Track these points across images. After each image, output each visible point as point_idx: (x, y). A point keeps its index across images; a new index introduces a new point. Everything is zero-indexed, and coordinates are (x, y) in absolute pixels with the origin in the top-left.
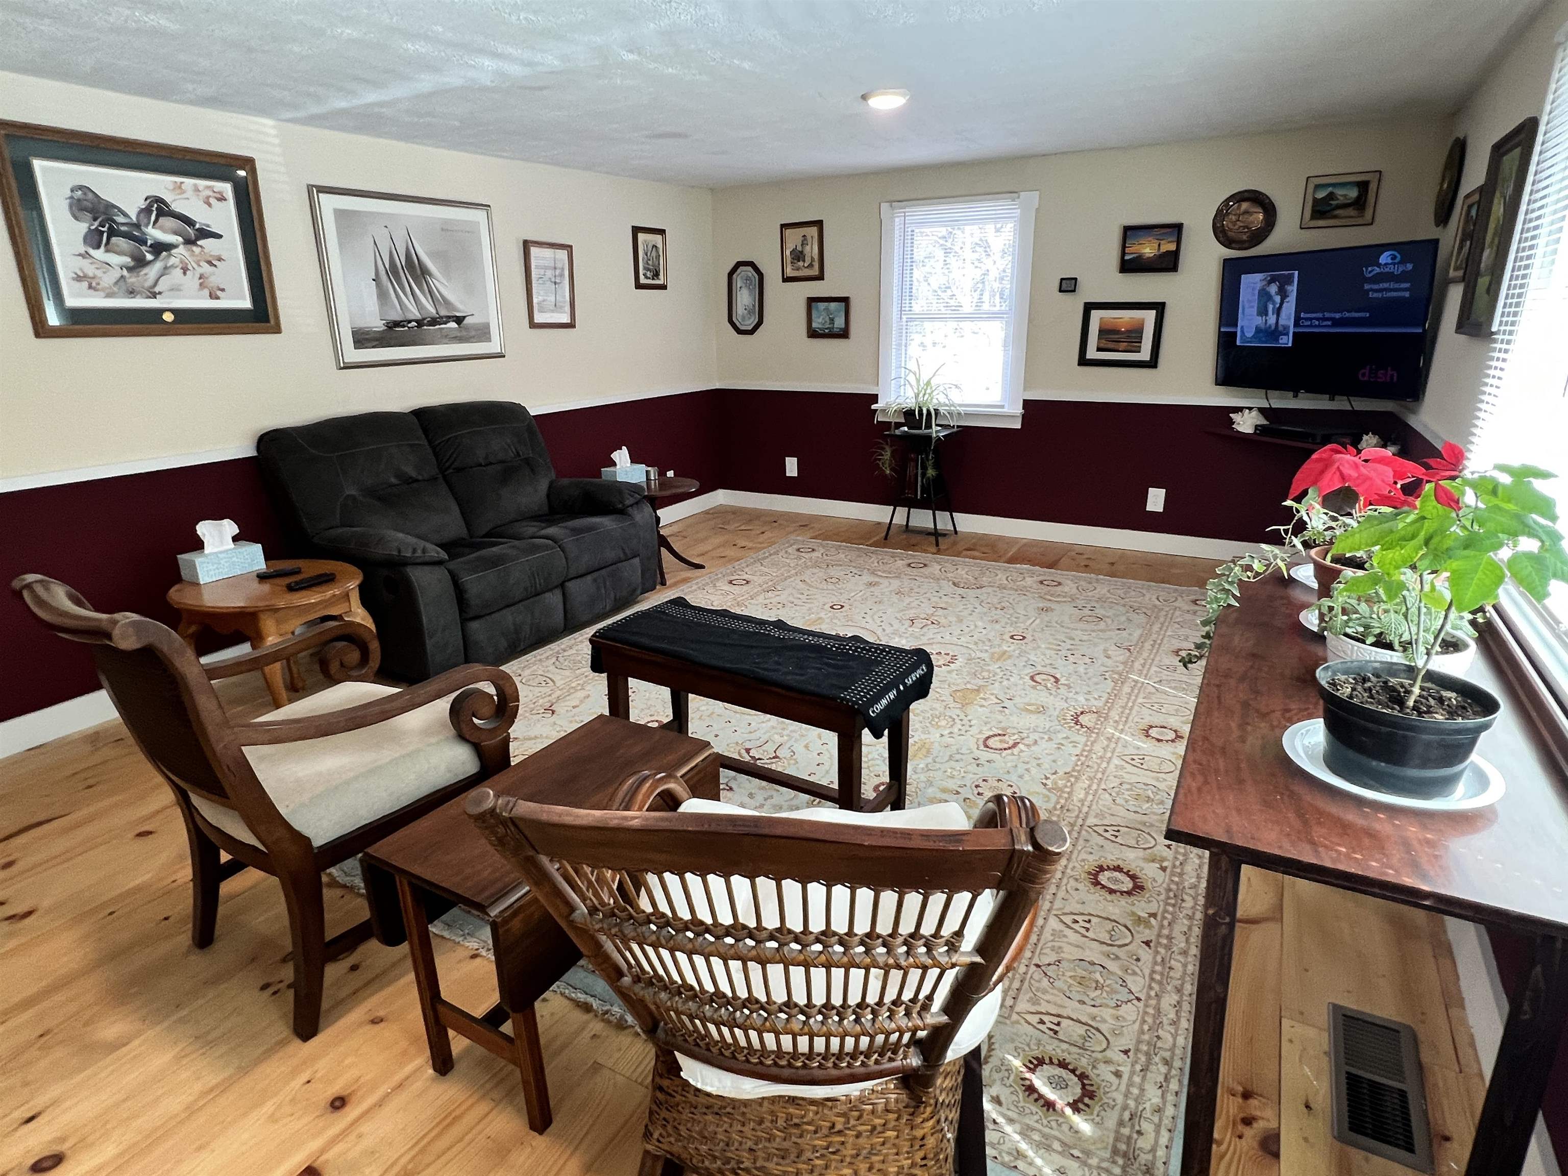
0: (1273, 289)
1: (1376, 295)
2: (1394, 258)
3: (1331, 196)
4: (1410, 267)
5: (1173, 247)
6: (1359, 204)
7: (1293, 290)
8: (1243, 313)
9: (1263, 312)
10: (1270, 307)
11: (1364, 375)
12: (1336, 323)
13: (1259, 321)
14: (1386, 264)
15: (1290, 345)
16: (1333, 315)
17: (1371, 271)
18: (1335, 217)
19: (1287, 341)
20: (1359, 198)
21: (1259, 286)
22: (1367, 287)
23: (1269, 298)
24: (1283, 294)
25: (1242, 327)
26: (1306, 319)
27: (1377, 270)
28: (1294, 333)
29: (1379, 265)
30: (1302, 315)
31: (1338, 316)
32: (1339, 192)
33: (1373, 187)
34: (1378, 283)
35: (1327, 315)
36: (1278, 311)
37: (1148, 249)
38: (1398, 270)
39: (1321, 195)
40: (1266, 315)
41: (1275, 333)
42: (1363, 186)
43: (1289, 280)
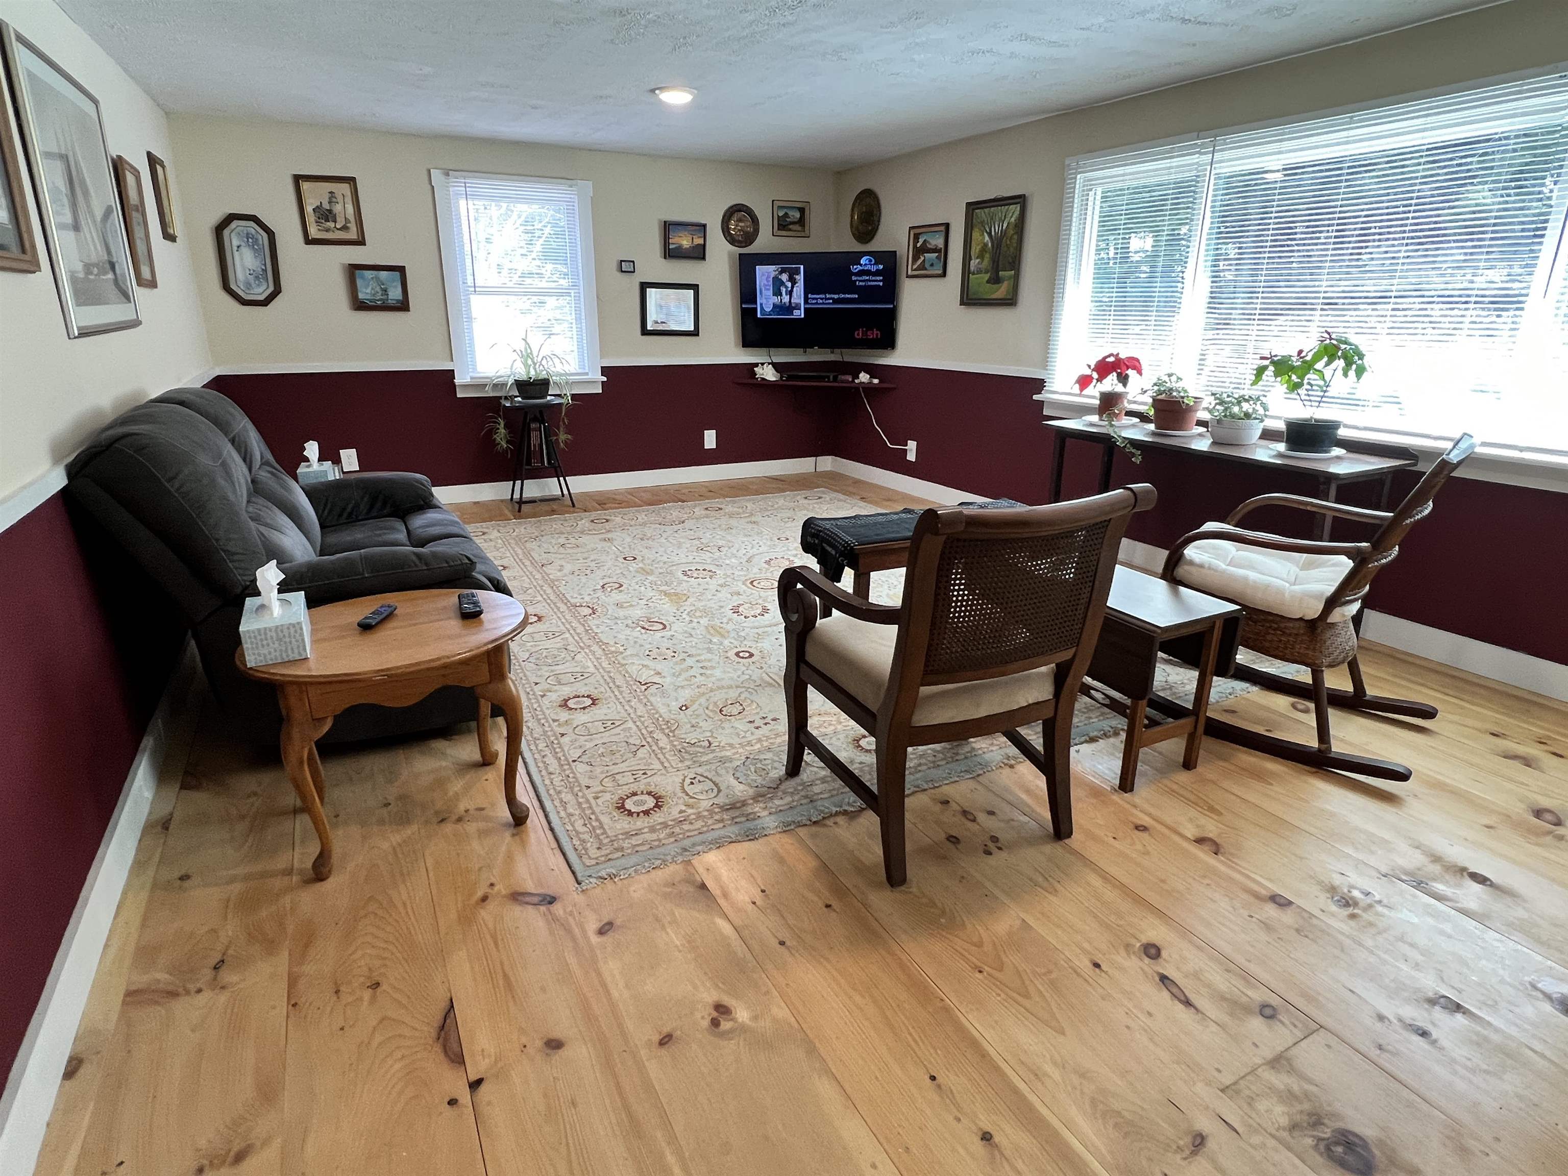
0: (784, 277)
1: (861, 284)
2: (870, 261)
3: (786, 215)
4: (881, 267)
5: (701, 241)
6: (801, 222)
7: (800, 278)
8: (761, 293)
9: (778, 293)
10: (783, 290)
11: (859, 334)
12: (836, 301)
13: (776, 300)
14: (866, 265)
15: (803, 316)
16: (833, 296)
17: (856, 268)
18: (790, 230)
19: (800, 314)
20: (801, 218)
21: (773, 274)
22: (854, 278)
23: (782, 283)
24: (794, 282)
25: (761, 304)
26: (813, 299)
27: (860, 268)
28: (805, 309)
29: (861, 265)
30: (810, 296)
31: (836, 296)
32: (791, 213)
33: (807, 212)
34: (860, 276)
35: (828, 296)
36: (790, 293)
37: (685, 241)
38: (874, 269)
39: (781, 214)
40: (781, 295)
41: (790, 308)
42: (802, 211)
43: (797, 271)
